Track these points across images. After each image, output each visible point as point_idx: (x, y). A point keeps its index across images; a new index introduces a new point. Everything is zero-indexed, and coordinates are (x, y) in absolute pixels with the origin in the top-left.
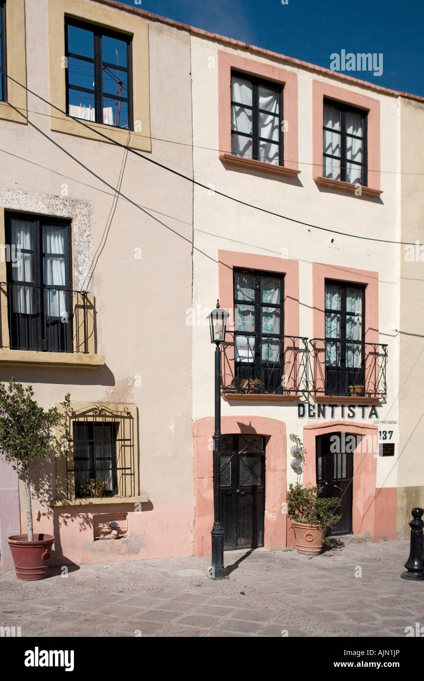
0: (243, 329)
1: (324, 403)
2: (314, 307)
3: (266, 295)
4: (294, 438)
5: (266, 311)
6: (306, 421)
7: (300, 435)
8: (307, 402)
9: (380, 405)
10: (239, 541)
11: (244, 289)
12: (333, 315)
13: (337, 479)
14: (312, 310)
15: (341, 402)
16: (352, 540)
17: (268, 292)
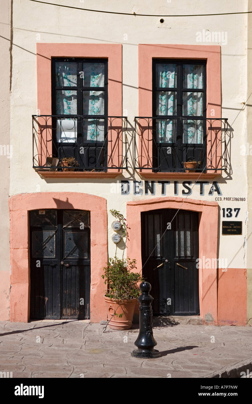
0: (68, 112)
1: (153, 180)
2: (139, 87)
3: (94, 79)
4: (116, 213)
5: (93, 94)
6: (131, 197)
7: (123, 211)
8: (132, 178)
9: (223, 181)
10: (64, 311)
11: (71, 76)
12: (170, 93)
13: (180, 257)
14: (138, 90)
15: (174, 178)
16: (189, 321)
17: (96, 77)
